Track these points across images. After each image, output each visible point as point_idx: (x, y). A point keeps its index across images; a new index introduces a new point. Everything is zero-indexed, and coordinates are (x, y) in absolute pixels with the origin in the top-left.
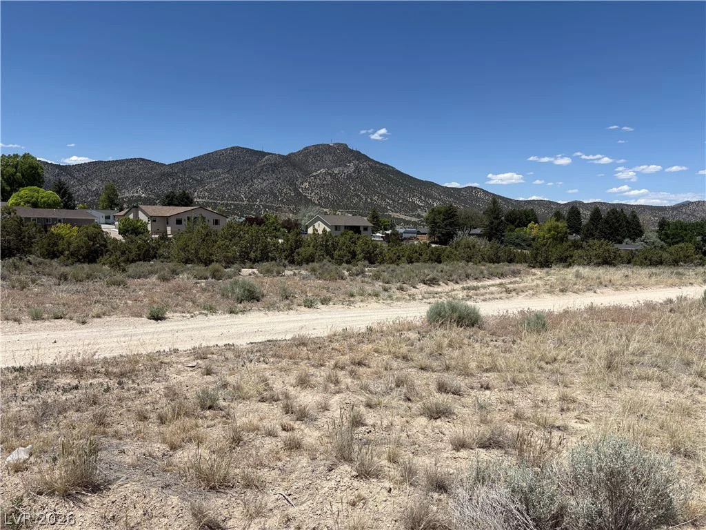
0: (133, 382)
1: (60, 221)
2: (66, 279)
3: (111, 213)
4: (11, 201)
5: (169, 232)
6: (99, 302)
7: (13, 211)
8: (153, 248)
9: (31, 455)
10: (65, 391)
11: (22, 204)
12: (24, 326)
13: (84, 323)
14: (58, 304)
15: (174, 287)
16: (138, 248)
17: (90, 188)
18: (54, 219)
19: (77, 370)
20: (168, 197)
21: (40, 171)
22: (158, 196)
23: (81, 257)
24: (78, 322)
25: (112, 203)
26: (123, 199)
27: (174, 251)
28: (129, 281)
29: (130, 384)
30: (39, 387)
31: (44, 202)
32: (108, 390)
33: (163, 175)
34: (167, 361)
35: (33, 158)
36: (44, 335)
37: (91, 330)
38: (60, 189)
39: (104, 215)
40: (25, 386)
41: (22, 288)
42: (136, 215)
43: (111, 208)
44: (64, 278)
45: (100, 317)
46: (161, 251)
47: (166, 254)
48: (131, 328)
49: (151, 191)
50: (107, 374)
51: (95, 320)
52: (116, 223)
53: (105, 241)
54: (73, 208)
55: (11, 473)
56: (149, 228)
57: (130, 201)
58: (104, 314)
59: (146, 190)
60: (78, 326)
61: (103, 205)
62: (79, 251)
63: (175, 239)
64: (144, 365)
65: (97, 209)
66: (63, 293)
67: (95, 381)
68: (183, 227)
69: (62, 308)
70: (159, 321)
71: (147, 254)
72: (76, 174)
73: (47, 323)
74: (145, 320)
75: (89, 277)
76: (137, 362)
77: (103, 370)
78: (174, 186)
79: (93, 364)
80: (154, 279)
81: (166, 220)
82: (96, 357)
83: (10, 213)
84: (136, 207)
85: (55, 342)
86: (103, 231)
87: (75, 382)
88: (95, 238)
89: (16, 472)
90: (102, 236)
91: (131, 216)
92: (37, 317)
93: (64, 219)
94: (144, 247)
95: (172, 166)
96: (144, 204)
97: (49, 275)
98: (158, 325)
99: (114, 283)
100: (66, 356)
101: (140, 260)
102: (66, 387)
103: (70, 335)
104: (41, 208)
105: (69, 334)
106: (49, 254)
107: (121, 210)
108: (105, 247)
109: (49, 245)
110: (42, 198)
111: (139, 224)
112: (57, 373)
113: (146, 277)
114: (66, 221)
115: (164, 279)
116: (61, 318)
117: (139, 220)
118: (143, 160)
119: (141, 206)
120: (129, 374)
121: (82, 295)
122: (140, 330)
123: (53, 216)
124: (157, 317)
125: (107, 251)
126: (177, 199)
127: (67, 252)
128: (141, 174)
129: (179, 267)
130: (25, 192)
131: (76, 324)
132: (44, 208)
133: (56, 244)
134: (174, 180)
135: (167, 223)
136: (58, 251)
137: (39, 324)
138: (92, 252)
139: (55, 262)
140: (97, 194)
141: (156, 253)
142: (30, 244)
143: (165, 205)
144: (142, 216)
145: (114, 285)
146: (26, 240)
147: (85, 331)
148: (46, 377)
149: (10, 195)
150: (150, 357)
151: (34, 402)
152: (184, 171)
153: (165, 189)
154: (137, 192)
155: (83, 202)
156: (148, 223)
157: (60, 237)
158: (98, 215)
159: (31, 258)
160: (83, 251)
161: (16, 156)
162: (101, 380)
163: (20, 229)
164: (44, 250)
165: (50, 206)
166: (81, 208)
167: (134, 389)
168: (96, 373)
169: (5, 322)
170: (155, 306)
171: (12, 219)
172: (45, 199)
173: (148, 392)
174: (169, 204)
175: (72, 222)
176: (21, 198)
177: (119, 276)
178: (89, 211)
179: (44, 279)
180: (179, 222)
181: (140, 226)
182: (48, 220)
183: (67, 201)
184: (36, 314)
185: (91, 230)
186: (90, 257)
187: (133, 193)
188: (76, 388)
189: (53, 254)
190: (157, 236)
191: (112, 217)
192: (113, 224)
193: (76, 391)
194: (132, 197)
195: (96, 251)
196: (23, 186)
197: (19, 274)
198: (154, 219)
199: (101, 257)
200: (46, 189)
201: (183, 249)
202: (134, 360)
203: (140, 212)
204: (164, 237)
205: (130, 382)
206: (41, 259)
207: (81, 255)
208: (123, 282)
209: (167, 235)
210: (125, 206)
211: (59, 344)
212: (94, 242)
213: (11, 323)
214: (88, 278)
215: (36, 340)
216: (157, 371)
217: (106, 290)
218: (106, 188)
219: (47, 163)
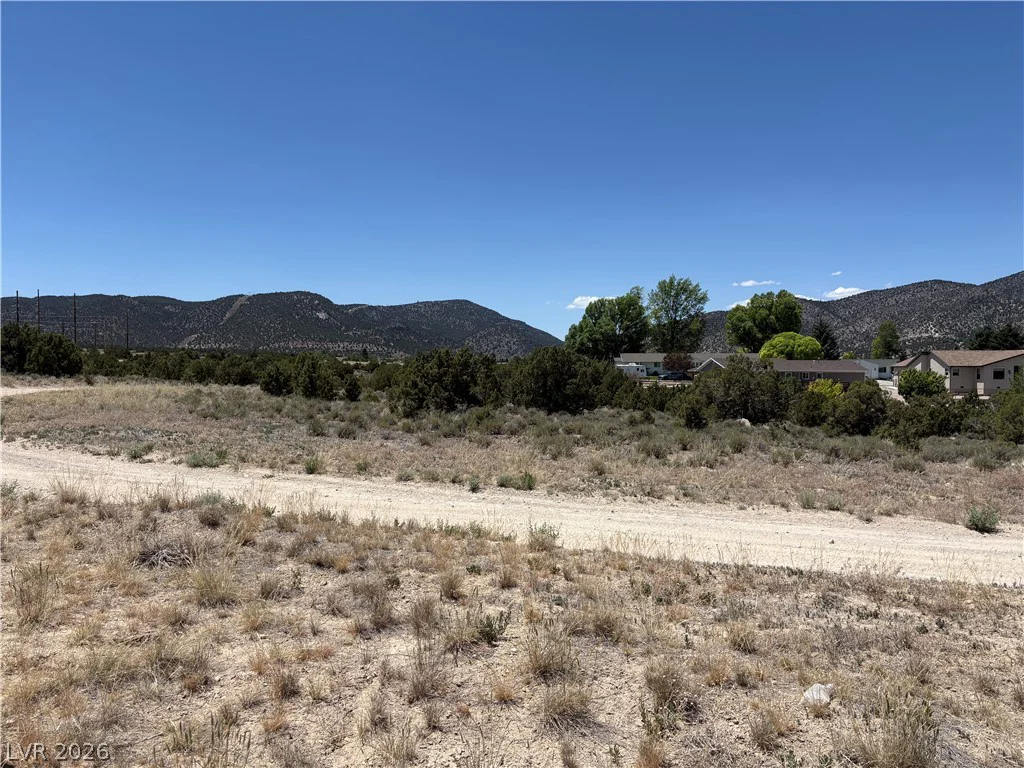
0: (961, 627)
1: (819, 376)
2: (837, 456)
3: (888, 364)
4: (763, 351)
5: (980, 391)
6: (884, 492)
7: (770, 364)
8: (955, 416)
9: (832, 697)
10: (860, 616)
11: (775, 354)
12: (792, 514)
13: (869, 520)
14: (832, 490)
15: (1006, 480)
16: (931, 414)
17: (858, 329)
18: (812, 374)
19: (875, 590)
20: (979, 335)
21: (797, 311)
22: (962, 335)
23: (849, 426)
24: (860, 518)
25: (890, 348)
26: (904, 342)
27: (996, 422)
28: (928, 466)
29: (955, 629)
30: (827, 602)
31: (802, 351)
32: (923, 630)
33: (972, 301)
34: (1015, 603)
35: (790, 295)
36: (816, 530)
37: (878, 533)
38: (822, 333)
39: (877, 367)
40: (809, 596)
41: (786, 464)
42: (927, 365)
43: (887, 356)
44: (835, 453)
45: (890, 515)
46: (970, 421)
47: (978, 427)
48: (940, 538)
49: (950, 328)
50: (917, 604)
51: (884, 518)
52: (895, 378)
53: (883, 403)
54: (836, 358)
55: (811, 716)
56: (947, 384)
57: (915, 344)
58: (896, 511)
59: (942, 326)
60: (861, 525)
61: (876, 354)
62: (847, 417)
63: (994, 402)
64: (974, 602)
65: (867, 358)
66: (838, 475)
67: (902, 612)
68: (1006, 384)
69: (837, 496)
70: (986, 534)
71: (945, 425)
72: (841, 312)
73: (820, 514)
74: (961, 528)
75: (867, 455)
76: (963, 596)
77: (912, 597)
78: (989, 318)
79: (895, 585)
80: (966, 465)
81: (976, 372)
82: (899, 575)
83: (766, 367)
84: (927, 353)
85: (833, 542)
86: (880, 390)
87: (873, 607)
88: (869, 399)
89: (816, 716)
90: (880, 397)
91: (919, 367)
92: (808, 505)
93: (824, 373)
94: (940, 413)
95: (986, 287)
96: (938, 349)
97: (814, 449)
98: (985, 540)
99: (905, 467)
100: (858, 566)
101: (934, 433)
102: (860, 610)
103: (852, 536)
104: (797, 359)
105: (850, 534)
106: (807, 421)
107: (903, 358)
108: (883, 411)
109: (808, 407)
110: (799, 346)
111: (931, 378)
112: (847, 587)
113: (952, 460)
114: (827, 376)
115: (986, 466)
116: (838, 509)
117: (929, 373)
118: (940, 282)
119: (934, 352)
120: (952, 613)
121: (861, 480)
122: (954, 544)
123: (812, 370)
124: (983, 527)
125: (885, 418)
126: (996, 338)
127: (831, 419)
128: (935, 303)
129: (1008, 448)
130: (779, 339)
131: (857, 521)
132: (801, 359)
133: (816, 407)
134: (990, 307)
135: (978, 377)
136: (819, 416)
137: (810, 514)
138: (864, 420)
139: (818, 432)
140: (867, 337)
141: (960, 424)
142: (786, 408)
143: (975, 349)
144: (935, 367)
145: (905, 469)
146: (783, 401)
147: (871, 533)
148: (833, 590)
149: (762, 345)
150: (984, 592)
151: (822, 622)
152: (1008, 292)
153: (975, 323)
154: (927, 331)
155: (848, 350)
156: (945, 378)
157: (821, 398)
158: (870, 368)
159: (787, 424)
160: (853, 418)
161: (770, 294)
162: (909, 612)
163: (777, 388)
164: (801, 414)
165: (808, 356)
166: (846, 358)
167: (965, 638)
168: (900, 600)
169: (772, 506)
170: (979, 509)
171: (768, 374)
172: (803, 348)
173: (989, 649)
174: (981, 347)
175: (834, 377)
176: (774, 347)
177: (909, 457)
178: (857, 362)
179: (808, 454)
180: (999, 375)
181: (933, 382)
182: (804, 375)
183: (829, 347)
184: (807, 500)
185: (865, 389)
186: (862, 426)
187: (920, 333)
188: (876, 615)
189: (812, 420)
190: (959, 397)
191: (888, 370)
192: (890, 379)
193: (875, 621)
194: (919, 339)
195: (870, 418)
196: (777, 332)
197: (778, 445)
198: (954, 371)
199: (876, 427)
200: (805, 333)
201: (1012, 419)
202: (957, 591)
203: (932, 361)
204: (972, 398)
205: (956, 625)
206: (798, 427)
207: (850, 423)
208: (918, 465)
209: (977, 396)
210: (908, 352)
211: (838, 545)
212: (868, 405)
213: (778, 509)
214: (865, 456)
215: (809, 535)
216: (999, 618)
217: (892, 476)
218: (882, 328)
219: (805, 300)
